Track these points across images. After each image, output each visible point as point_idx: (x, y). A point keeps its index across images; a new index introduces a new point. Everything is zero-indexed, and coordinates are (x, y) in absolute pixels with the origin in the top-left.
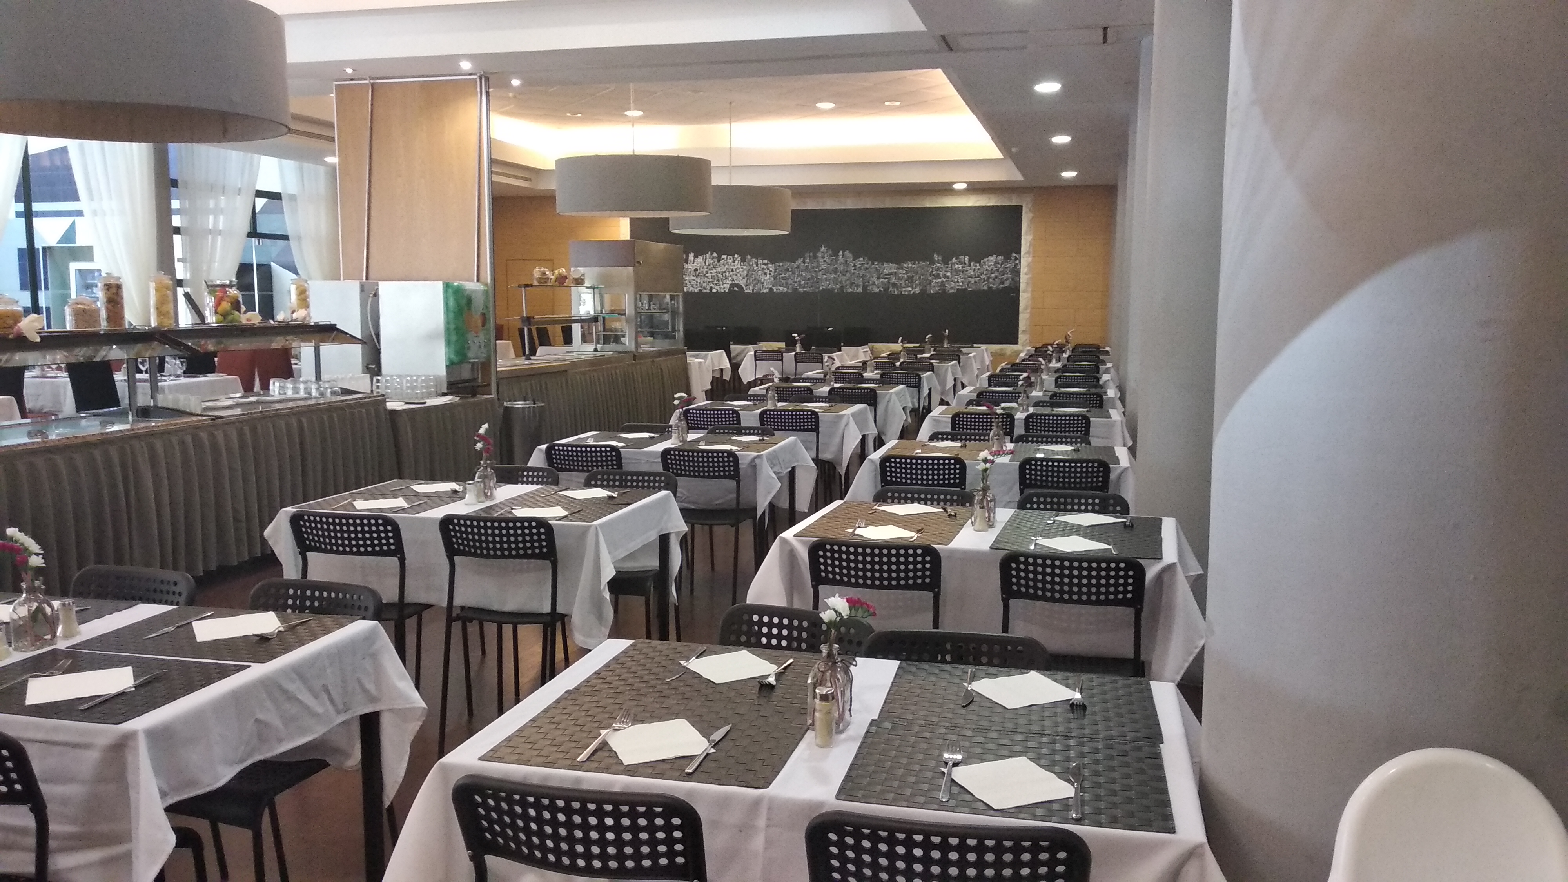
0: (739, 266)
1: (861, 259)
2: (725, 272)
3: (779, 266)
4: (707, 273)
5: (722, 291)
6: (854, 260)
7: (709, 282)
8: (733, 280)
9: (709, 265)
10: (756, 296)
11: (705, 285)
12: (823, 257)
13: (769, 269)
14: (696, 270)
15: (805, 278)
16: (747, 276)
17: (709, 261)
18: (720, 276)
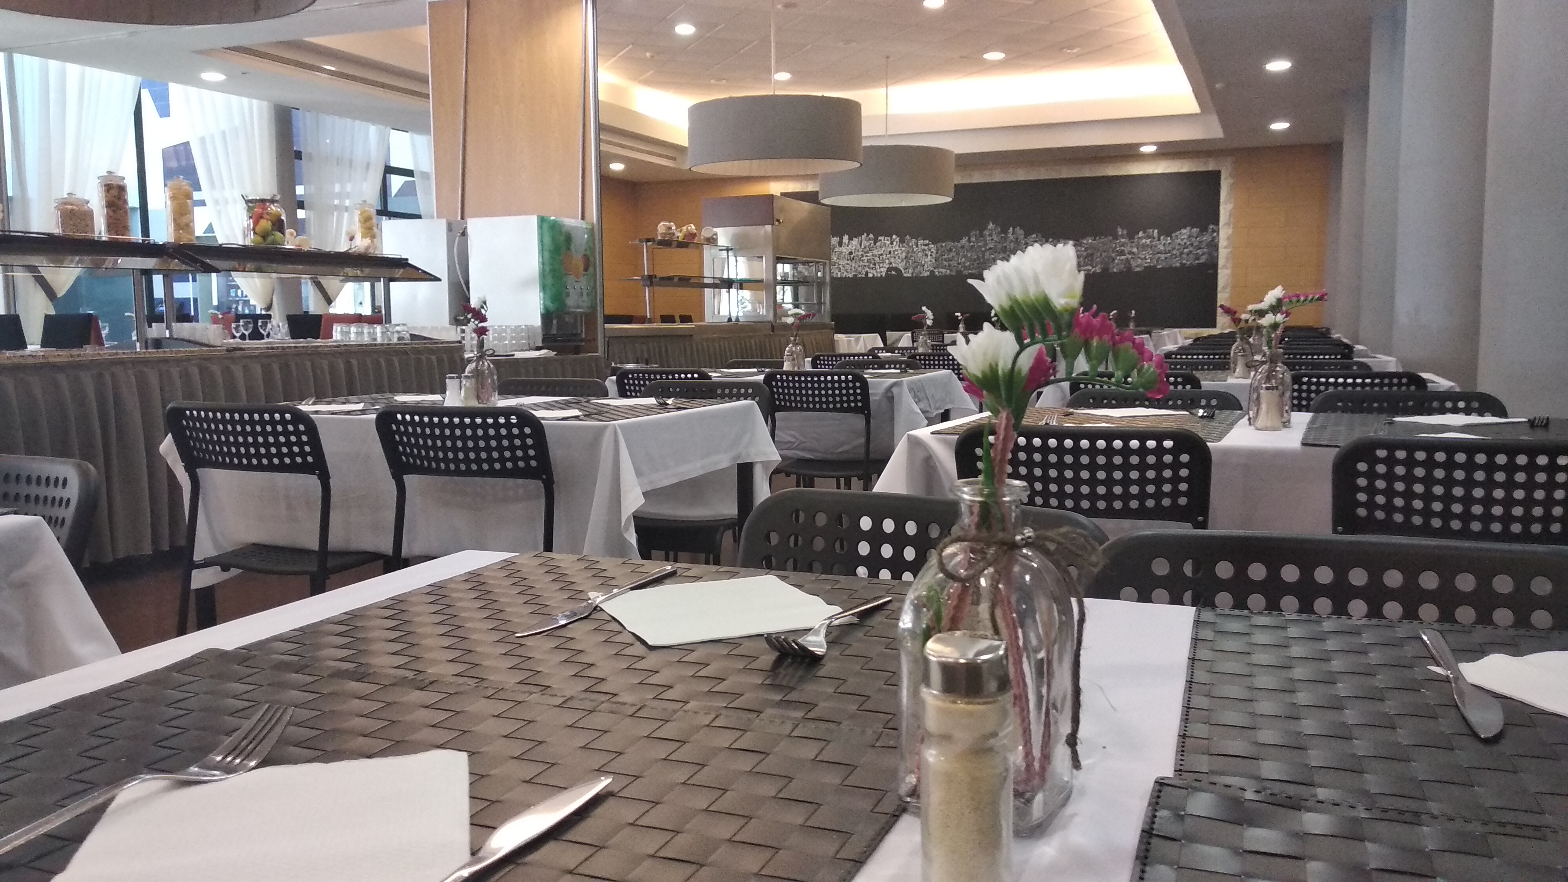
0: (897, 248)
1: (1034, 236)
2: (882, 255)
3: (942, 246)
4: (862, 256)
5: (879, 275)
6: (1025, 237)
7: (865, 266)
8: (891, 263)
9: (865, 248)
10: (916, 281)
11: (860, 269)
12: (991, 235)
13: (930, 250)
14: (851, 253)
15: (970, 260)
16: (906, 257)
17: (865, 243)
18: (877, 259)
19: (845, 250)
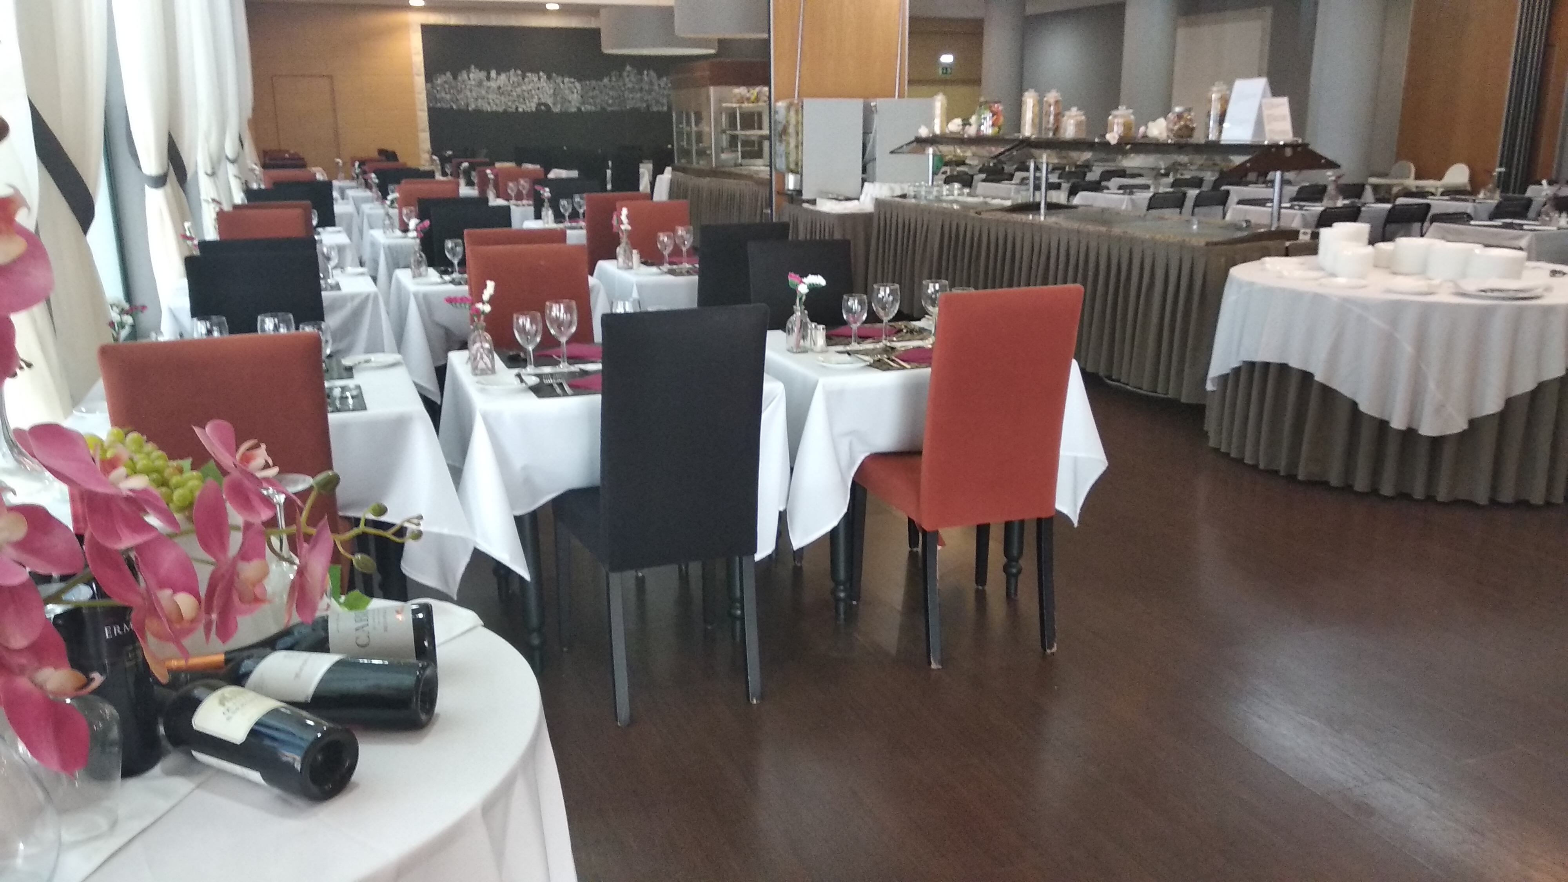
0: (545, 84)
1: (665, 78)
2: (531, 90)
3: (586, 84)
4: (511, 91)
5: (529, 110)
6: (658, 79)
7: (515, 101)
8: (540, 99)
9: (514, 82)
10: (564, 114)
11: (509, 104)
12: (628, 76)
13: (575, 87)
14: (499, 88)
15: (612, 98)
16: (554, 94)
17: (513, 79)
18: (526, 94)
19: (493, 84)
